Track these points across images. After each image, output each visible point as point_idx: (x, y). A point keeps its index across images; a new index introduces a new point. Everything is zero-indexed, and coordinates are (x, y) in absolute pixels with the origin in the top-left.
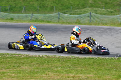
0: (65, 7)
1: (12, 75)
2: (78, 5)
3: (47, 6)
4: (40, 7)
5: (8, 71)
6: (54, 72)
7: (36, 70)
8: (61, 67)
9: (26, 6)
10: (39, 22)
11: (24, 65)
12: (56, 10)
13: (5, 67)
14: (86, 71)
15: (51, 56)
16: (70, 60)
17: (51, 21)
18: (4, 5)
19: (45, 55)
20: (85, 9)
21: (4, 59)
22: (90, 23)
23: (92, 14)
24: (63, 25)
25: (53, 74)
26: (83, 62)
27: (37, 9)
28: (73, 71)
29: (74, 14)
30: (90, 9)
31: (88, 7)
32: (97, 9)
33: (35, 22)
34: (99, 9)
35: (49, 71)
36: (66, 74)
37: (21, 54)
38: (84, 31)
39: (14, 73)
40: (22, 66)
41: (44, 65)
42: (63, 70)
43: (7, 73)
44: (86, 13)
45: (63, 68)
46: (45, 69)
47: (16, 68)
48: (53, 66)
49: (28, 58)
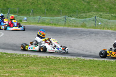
0: (71, 10)
1: (20, 74)
2: (84, 9)
3: (53, 9)
4: (47, 10)
5: (17, 71)
6: (61, 73)
7: (43, 71)
8: (67, 68)
9: (34, 9)
10: (46, 24)
11: (32, 65)
12: (62, 13)
13: (13, 67)
14: (91, 73)
15: (58, 57)
16: (76, 62)
17: (58, 24)
18: (13, 8)
19: (52, 57)
20: (90, 13)
21: (13, 59)
22: (95, 27)
23: (97, 18)
24: (70, 28)
25: (59, 75)
26: (88, 64)
27: (44, 12)
28: (79, 72)
29: (79, 18)
30: (95, 13)
31: (93, 11)
32: (101, 13)
33: (43, 25)
34: (104, 14)
35: (56, 71)
36: (72, 75)
37: (29, 55)
38: (90, 34)
39: (22, 73)
40: (30, 67)
41: (51, 66)
42: (69, 71)
43: (15, 72)
44: (92, 17)
45: (69, 70)
46: (52, 70)
47: (24, 68)
48: (59, 67)
49: (36, 58)
